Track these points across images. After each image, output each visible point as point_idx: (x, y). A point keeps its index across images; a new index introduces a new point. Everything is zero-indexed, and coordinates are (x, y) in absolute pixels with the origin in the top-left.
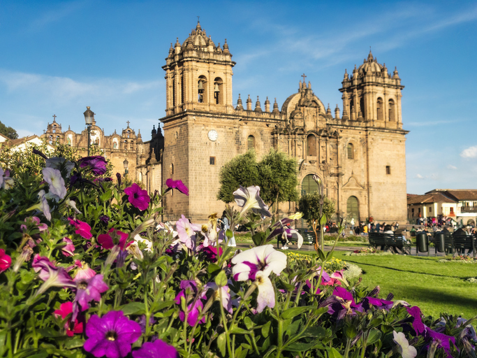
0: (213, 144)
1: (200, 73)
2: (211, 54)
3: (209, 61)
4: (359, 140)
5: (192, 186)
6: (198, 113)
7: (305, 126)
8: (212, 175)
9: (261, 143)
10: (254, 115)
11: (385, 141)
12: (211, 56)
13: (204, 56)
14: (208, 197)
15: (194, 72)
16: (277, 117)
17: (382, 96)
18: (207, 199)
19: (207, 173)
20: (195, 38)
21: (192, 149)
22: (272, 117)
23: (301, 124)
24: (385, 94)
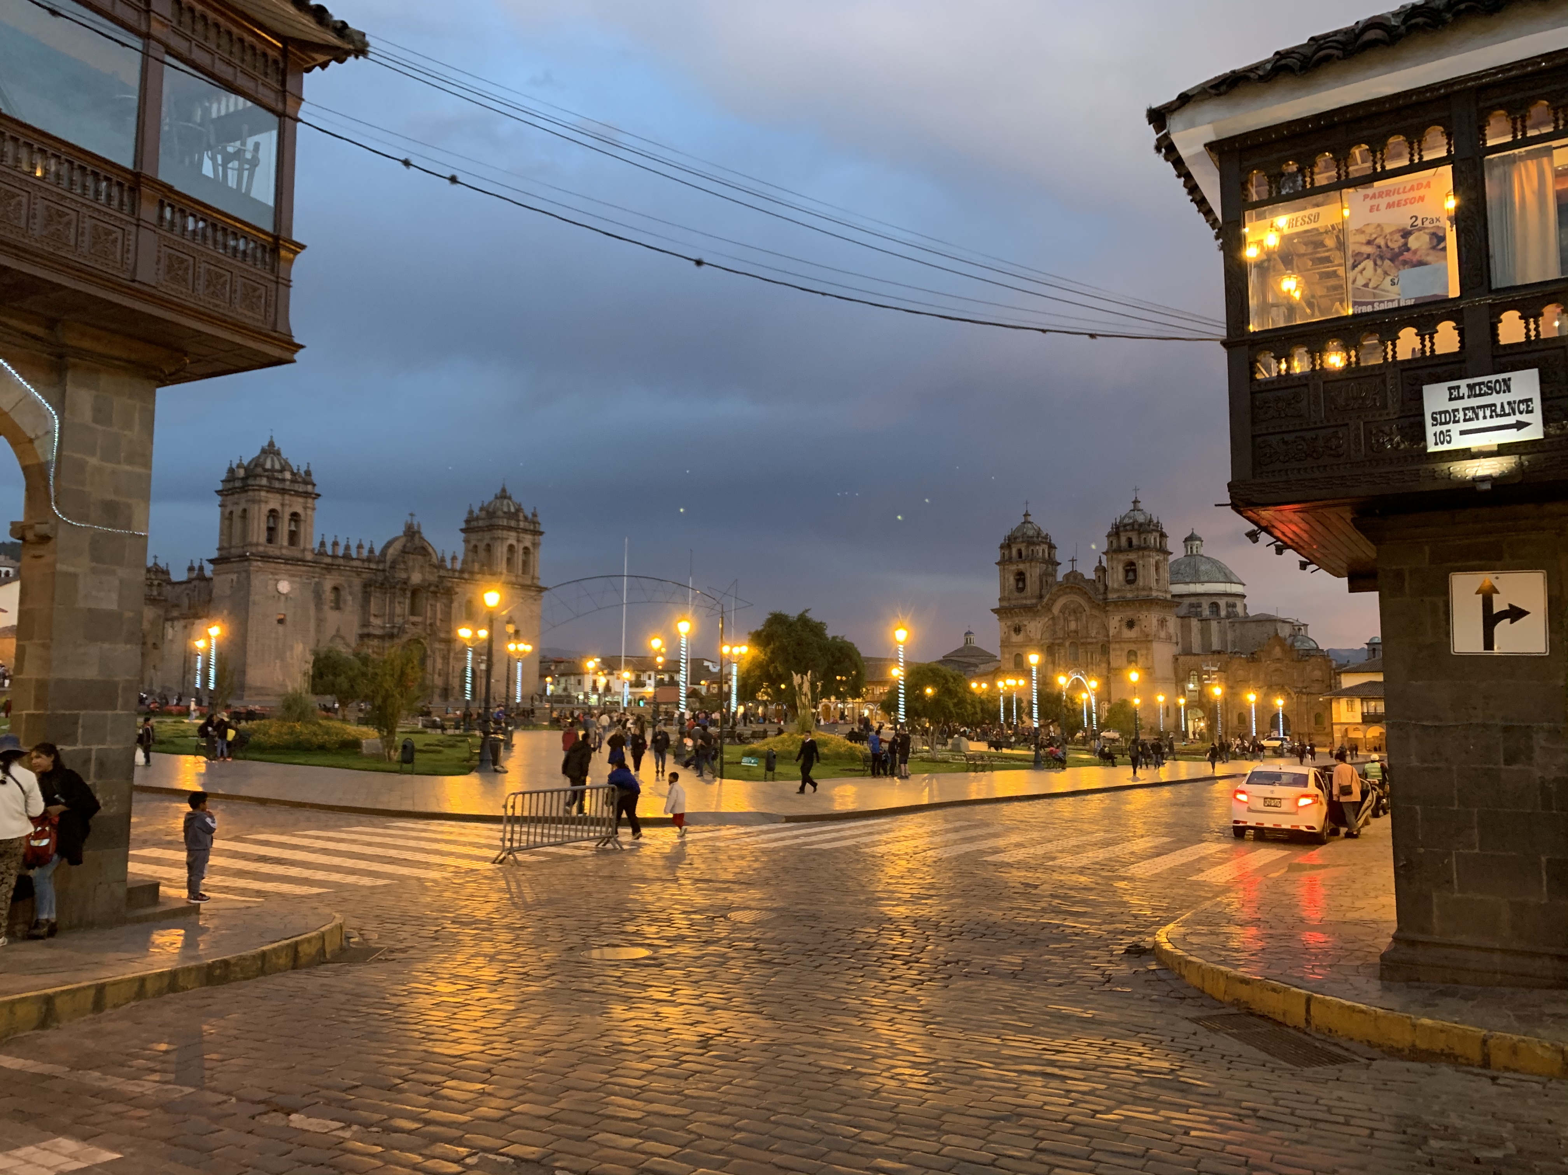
0: (283, 598)
1: (272, 505)
2: (288, 483)
3: (283, 492)
5: (251, 650)
6: (265, 558)
7: (409, 578)
8: (281, 636)
9: (349, 598)
10: (341, 561)
12: (287, 485)
13: (277, 485)
14: (273, 665)
15: (263, 506)
16: (373, 566)
17: (514, 543)
18: (271, 668)
19: (273, 635)
20: (265, 460)
21: (254, 603)
22: (366, 565)
23: (404, 575)
24: (518, 541)
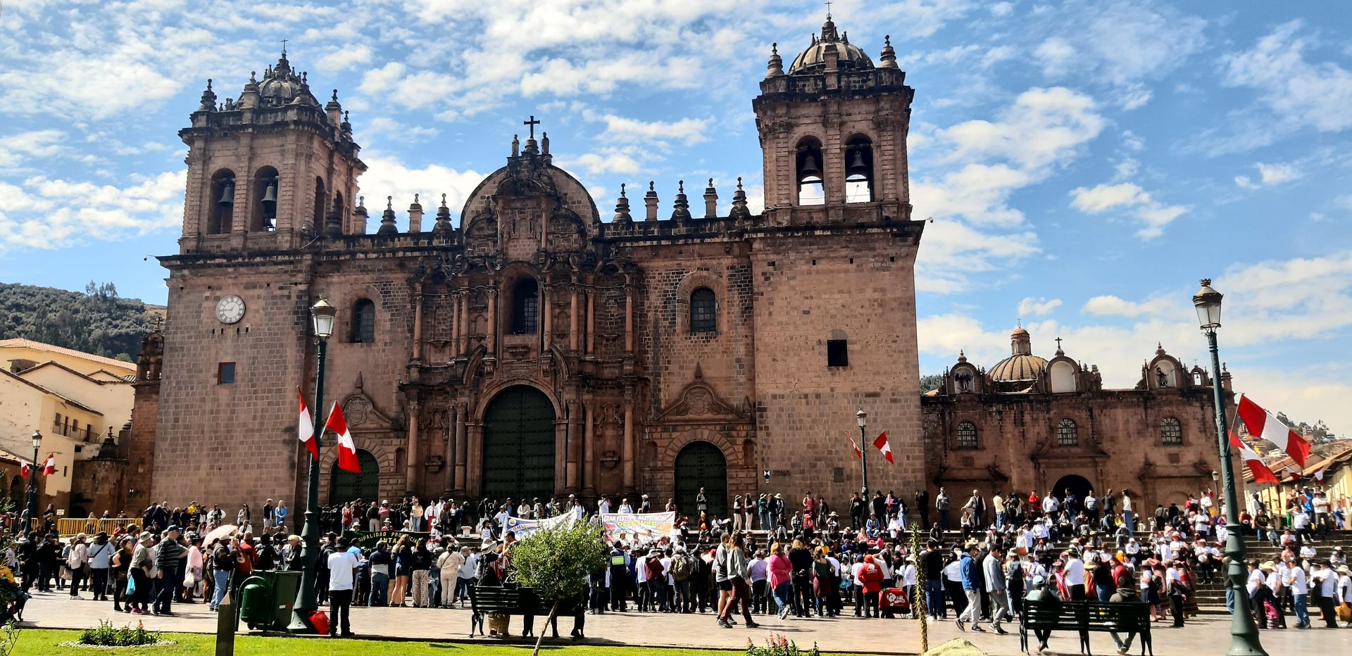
1: (217, 165)
4: (726, 273)
5: (164, 440)
8: (223, 407)
11: (822, 265)
14: (205, 466)
18: (203, 473)
19: (208, 407)
22: (425, 244)
24: (826, 123)
